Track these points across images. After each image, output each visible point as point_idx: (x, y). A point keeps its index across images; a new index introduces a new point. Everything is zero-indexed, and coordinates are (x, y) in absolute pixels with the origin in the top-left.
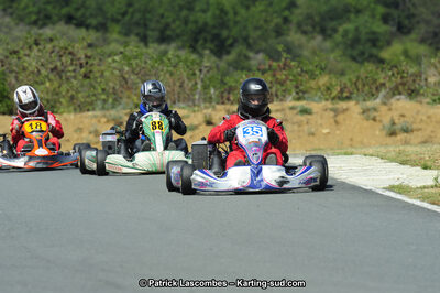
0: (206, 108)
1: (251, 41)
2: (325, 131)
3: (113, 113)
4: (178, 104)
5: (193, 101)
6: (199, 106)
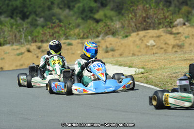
0: (27, 45)
1: (37, 13)
2: (79, 52)
4: (15, 44)
5: (21, 42)
6: (24, 44)
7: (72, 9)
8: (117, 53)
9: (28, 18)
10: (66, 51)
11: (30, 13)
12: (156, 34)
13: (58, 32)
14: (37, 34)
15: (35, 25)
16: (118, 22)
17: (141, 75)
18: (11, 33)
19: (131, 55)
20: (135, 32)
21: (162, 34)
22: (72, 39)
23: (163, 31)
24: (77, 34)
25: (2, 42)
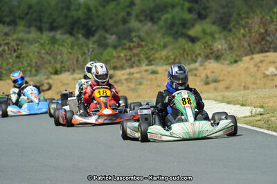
1: (107, 27)
3: (37, 78)
4: (77, 71)
7: (156, 22)
8: (221, 85)
9: (93, 35)
10: (149, 82)
11: (98, 28)
13: (138, 55)
14: (108, 58)
15: (103, 45)
16: (224, 41)
17: (259, 117)
18: (71, 56)
19: (242, 88)
20: (249, 55)
22: (157, 65)
24: (164, 58)
25: (59, 69)
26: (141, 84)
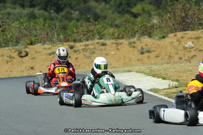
0: (59, 44)
1: (72, 5)
2: (113, 53)
3: (17, 47)
4: (47, 43)
5: (53, 41)
6: (56, 43)
7: (108, 2)
8: (152, 55)
9: (62, 11)
10: (100, 52)
11: (65, 6)
12: (195, 35)
14: (70, 33)
15: (69, 19)
18: (43, 32)
21: (202, 36)
22: (106, 39)
23: (202, 32)
24: (111, 34)
25: (33, 41)
26: (94, 53)
